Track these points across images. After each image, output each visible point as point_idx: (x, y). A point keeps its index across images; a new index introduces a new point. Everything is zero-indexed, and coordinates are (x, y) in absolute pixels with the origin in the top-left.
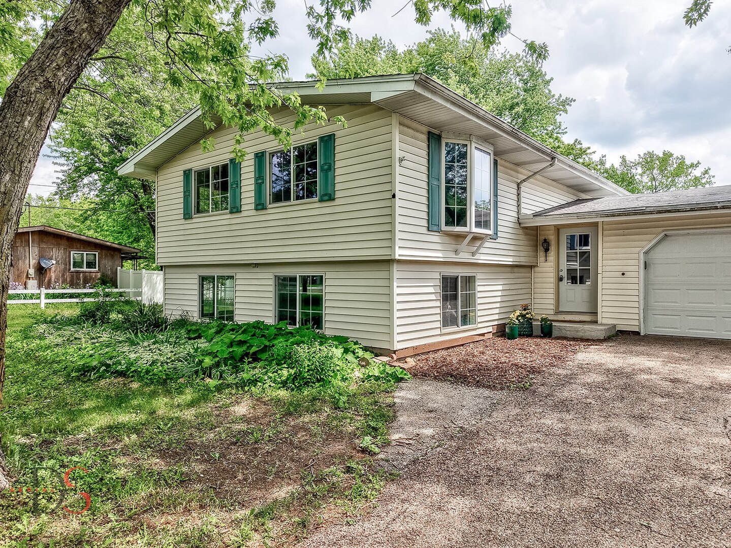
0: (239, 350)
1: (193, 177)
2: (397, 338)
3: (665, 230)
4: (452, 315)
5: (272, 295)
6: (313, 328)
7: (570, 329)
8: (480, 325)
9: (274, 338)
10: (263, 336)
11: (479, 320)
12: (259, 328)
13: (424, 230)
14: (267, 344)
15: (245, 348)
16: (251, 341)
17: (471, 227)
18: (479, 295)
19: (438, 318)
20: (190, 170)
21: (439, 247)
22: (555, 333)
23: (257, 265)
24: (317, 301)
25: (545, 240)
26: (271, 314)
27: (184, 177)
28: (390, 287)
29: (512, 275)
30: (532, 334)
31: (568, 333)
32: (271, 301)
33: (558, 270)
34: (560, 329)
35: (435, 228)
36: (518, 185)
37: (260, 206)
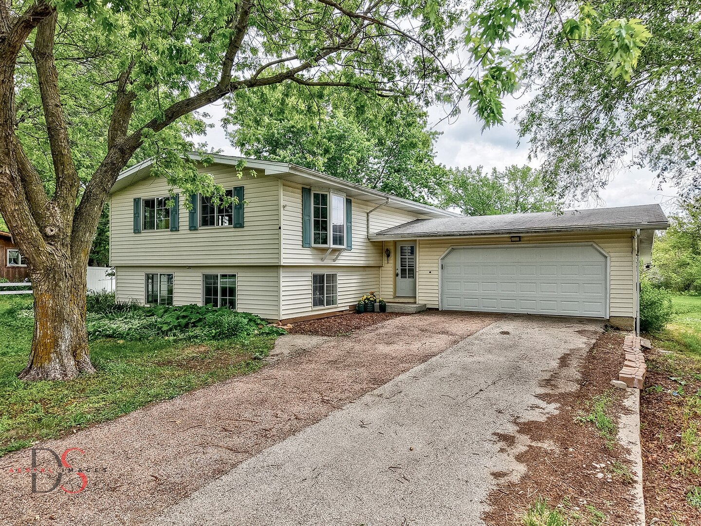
0: (183, 321)
1: (142, 204)
2: (282, 312)
3: (452, 246)
4: (320, 298)
5: (201, 287)
6: (229, 308)
7: (396, 308)
8: (339, 305)
9: (205, 314)
10: (198, 313)
11: (339, 302)
12: (194, 308)
13: (300, 247)
14: (201, 317)
15: (187, 320)
16: (190, 316)
17: (331, 244)
18: (339, 286)
19: (310, 300)
20: (139, 199)
21: (310, 257)
22: (388, 310)
23: (190, 267)
24: (232, 291)
25: (387, 249)
26: (201, 300)
27: (134, 203)
28: (278, 282)
29: (364, 273)
30: (374, 310)
31: (396, 309)
32: (201, 291)
33: (396, 269)
34: (391, 307)
35: (307, 245)
36: (368, 214)
37: (193, 227)
